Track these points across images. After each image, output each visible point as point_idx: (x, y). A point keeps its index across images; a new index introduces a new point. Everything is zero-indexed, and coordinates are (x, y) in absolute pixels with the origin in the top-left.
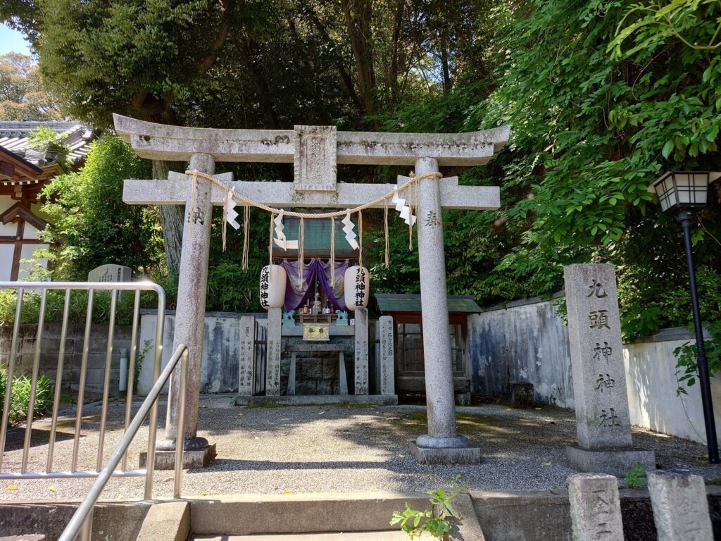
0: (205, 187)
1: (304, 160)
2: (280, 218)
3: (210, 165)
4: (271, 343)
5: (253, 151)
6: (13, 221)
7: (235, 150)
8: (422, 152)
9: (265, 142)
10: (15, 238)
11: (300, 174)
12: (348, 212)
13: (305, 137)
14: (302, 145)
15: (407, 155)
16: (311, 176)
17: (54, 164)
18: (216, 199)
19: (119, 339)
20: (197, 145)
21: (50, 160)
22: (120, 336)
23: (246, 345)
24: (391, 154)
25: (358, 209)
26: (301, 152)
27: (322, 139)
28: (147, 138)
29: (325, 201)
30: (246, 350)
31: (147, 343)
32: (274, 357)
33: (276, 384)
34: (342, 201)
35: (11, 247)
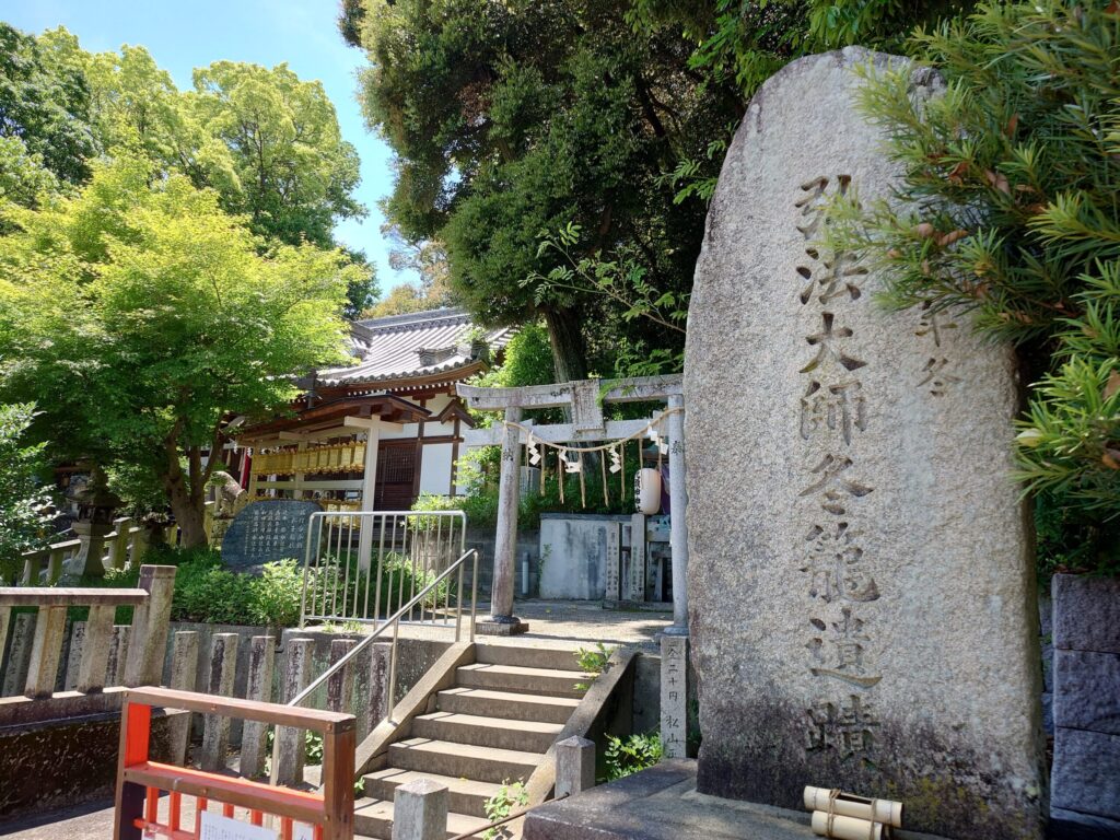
0: (515, 433)
1: (579, 407)
2: (564, 452)
3: (518, 415)
4: (635, 548)
5: (545, 402)
6: (450, 419)
7: (533, 403)
8: (669, 391)
9: (554, 394)
10: (452, 436)
11: (577, 418)
12: (613, 445)
13: (577, 389)
14: (576, 395)
15: (658, 394)
16: (585, 418)
17: (478, 361)
18: (522, 441)
19: (520, 542)
20: (508, 401)
21: (474, 357)
22: (522, 540)
23: (613, 551)
24: (646, 395)
25: (621, 442)
26: (576, 401)
27: (591, 390)
28: (477, 399)
29: (598, 437)
30: (613, 556)
31: (547, 547)
32: (637, 563)
33: (640, 589)
34: (610, 436)
35: (450, 446)
